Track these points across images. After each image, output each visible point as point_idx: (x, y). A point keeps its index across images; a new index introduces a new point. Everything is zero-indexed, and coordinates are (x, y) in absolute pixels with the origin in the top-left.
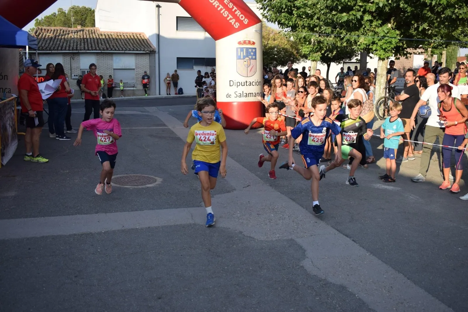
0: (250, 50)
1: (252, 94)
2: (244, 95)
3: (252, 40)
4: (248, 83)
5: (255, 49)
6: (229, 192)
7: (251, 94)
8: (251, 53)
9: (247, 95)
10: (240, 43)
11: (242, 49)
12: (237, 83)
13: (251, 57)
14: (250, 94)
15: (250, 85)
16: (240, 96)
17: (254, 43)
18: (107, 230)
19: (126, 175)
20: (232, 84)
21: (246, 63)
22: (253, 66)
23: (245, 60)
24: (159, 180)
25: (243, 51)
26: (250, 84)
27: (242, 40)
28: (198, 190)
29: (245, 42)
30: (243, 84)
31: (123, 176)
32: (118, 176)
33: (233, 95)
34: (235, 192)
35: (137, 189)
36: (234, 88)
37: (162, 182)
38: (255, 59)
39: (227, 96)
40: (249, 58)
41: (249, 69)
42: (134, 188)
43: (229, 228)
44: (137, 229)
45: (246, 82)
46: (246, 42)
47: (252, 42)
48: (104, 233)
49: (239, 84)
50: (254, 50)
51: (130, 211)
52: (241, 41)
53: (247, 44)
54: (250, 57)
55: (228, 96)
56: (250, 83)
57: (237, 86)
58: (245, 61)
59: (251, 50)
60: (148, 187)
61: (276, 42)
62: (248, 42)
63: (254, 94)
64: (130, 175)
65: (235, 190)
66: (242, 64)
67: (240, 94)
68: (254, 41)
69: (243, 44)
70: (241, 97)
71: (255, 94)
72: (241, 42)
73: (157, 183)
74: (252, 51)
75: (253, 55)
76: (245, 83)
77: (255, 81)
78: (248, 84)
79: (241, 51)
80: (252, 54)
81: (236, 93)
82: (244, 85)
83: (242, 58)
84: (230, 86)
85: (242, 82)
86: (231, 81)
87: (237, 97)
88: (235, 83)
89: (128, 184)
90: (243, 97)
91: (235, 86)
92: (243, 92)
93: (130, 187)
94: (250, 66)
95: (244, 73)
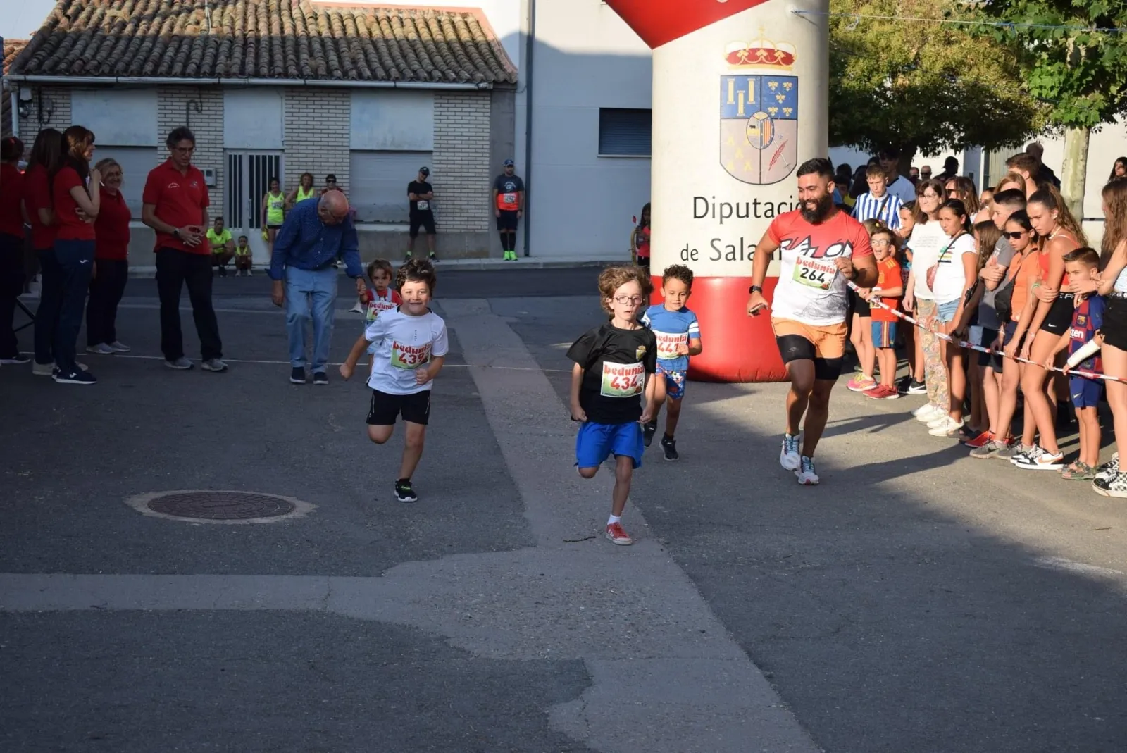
0: (773, 85)
2: (747, 251)
3: (782, 47)
4: (761, 209)
5: (794, 80)
8: (778, 97)
10: (733, 58)
11: (741, 81)
12: (722, 205)
13: (776, 110)
15: (769, 213)
16: (730, 256)
17: (788, 59)
18: (52, 609)
19: (206, 491)
20: (700, 212)
21: (756, 132)
22: (782, 146)
23: (752, 122)
24: (303, 508)
25: (746, 88)
27: (741, 46)
29: (753, 56)
30: (743, 212)
31: (195, 494)
32: (182, 491)
33: (706, 252)
35: (216, 526)
36: (710, 226)
37: (308, 514)
38: (794, 117)
39: (685, 257)
40: (769, 114)
41: (768, 154)
42: (208, 524)
43: (417, 628)
44: (142, 611)
45: (756, 203)
46: (758, 54)
47: (779, 55)
48: (40, 615)
49: (726, 211)
50: (788, 85)
51: (153, 574)
52: (737, 52)
53: (762, 62)
54: (770, 109)
55: (688, 254)
56: (769, 207)
57: (722, 216)
58: (753, 127)
59: (776, 84)
60: (252, 525)
61: (956, 48)
62: (765, 54)
64: (221, 491)
65: (534, 546)
66: (743, 134)
67: (731, 249)
68: (791, 51)
69: (745, 63)
70: (734, 258)
72: (739, 55)
73: (291, 515)
74: (781, 89)
75: (786, 104)
76: (752, 207)
77: (789, 201)
78: (760, 212)
79: (737, 88)
80: (780, 98)
81: (715, 243)
82: (747, 216)
83: (741, 112)
84: (695, 217)
85: (738, 204)
86: (697, 200)
87: (718, 259)
88: (714, 205)
89: (196, 513)
90: (742, 259)
91: (714, 217)
92: (742, 239)
93: (197, 520)
94: (771, 142)
95: (750, 169)
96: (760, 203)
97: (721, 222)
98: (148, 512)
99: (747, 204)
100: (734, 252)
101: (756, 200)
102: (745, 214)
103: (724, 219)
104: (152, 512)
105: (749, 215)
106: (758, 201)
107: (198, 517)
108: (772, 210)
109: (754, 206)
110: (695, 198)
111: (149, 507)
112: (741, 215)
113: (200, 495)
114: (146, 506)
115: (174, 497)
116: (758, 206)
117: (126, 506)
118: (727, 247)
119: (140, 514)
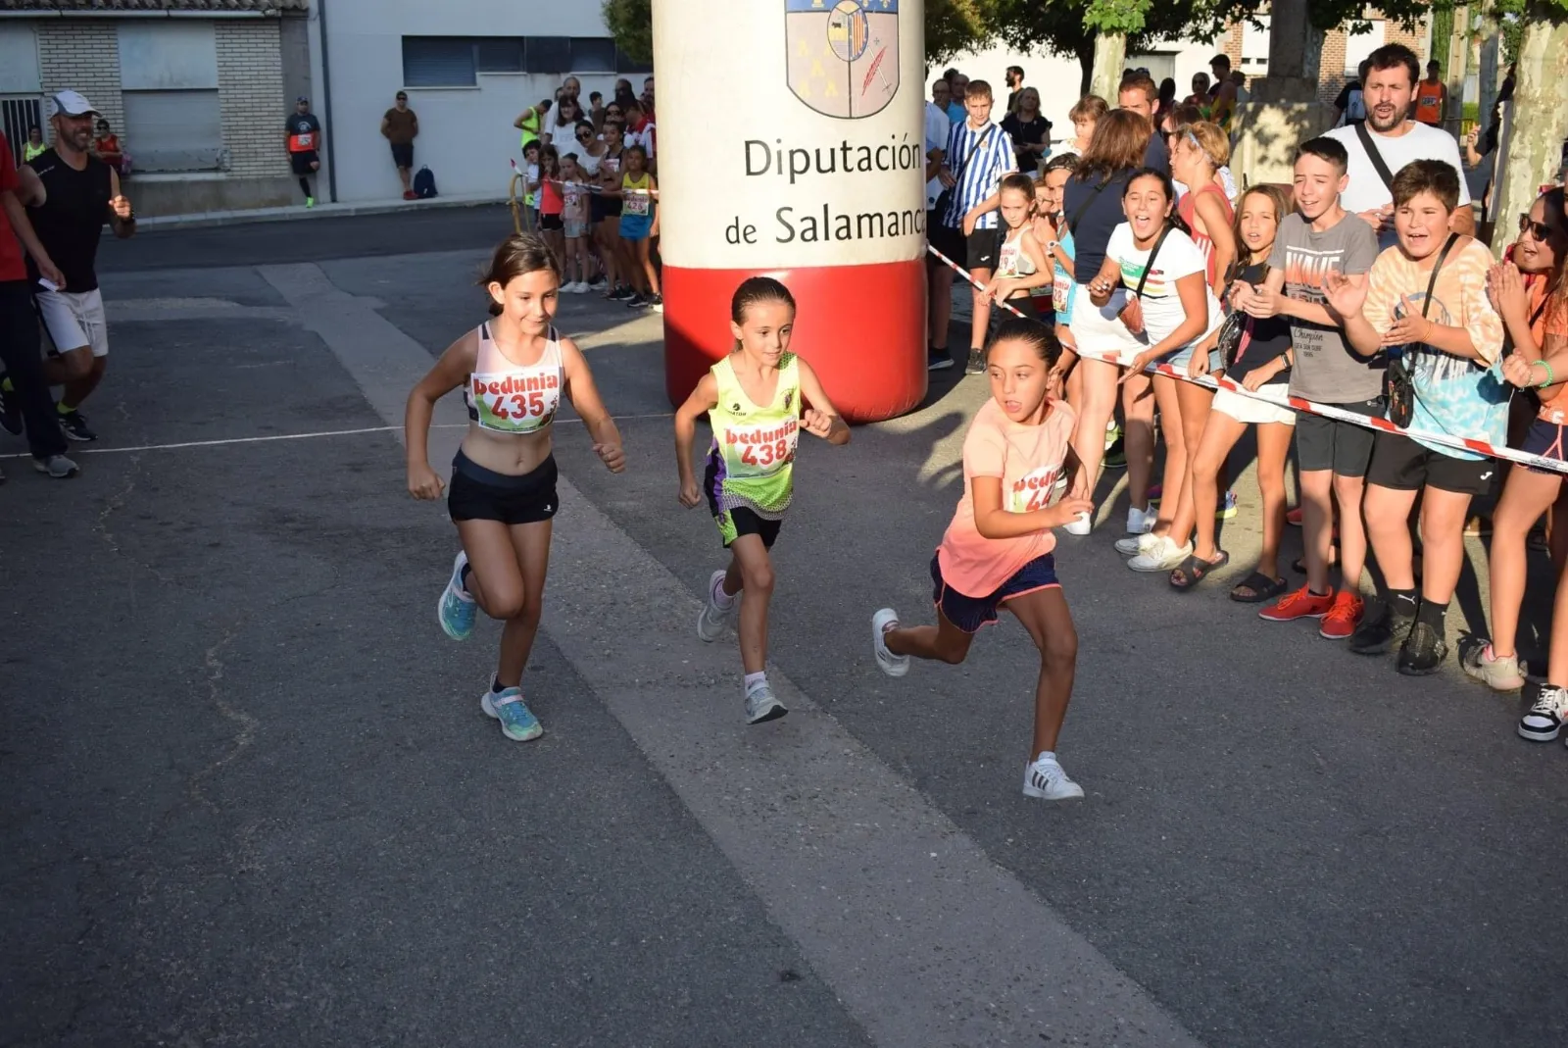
1: (876, 220)
2: (834, 225)
4: (854, 157)
7: (871, 218)
9: (848, 227)
12: (792, 153)
14: (865, 221)
15: (864, 164)
16: (809, 235)
20: (757, 166)
21: (841, 34)
22: (880, 55)
23: (836, 16)
26: (870, 160)
30: (826, 164)
33: (770, 230)
36: (774, 188)
38: (893, 9)
39: (733, 237)
40: (860, 4)
41: (860, 68)
45: (845, 149)
49: (800, 162)
55: (739, 233)
56: (864, 153)
57: (793, 171)
58: (838, 25)
63: (888, 221)
66: (821, 38)
67: (809, 224)
70: (815, 238)
71: (893, 219)
76: (839, 155)
77: (890, 143)
78: (852, 163)
81: (785, 215)
82: (833, 169)
84: (749, 173)
85: (818, 151)
86: (751, 146)
87: (790, 239)
88: (779, 154)
90: (827, 238)
91: (780, 172)
92: (826, 207)
94: (863, 50)
95: (833, 94)
96: (850, 149)
97: (792, 181)
99: (833, 151)
100: (814, 228)
101: (845, 143)
102: (829, 166)
103: (796, 175)
105: (836, 168)
106: (848, 146)
108: (869, 158)
109: (842, 152)
110: (748, 144)
112: (823, 167)
116: (848, 152)
118: (802, 220)
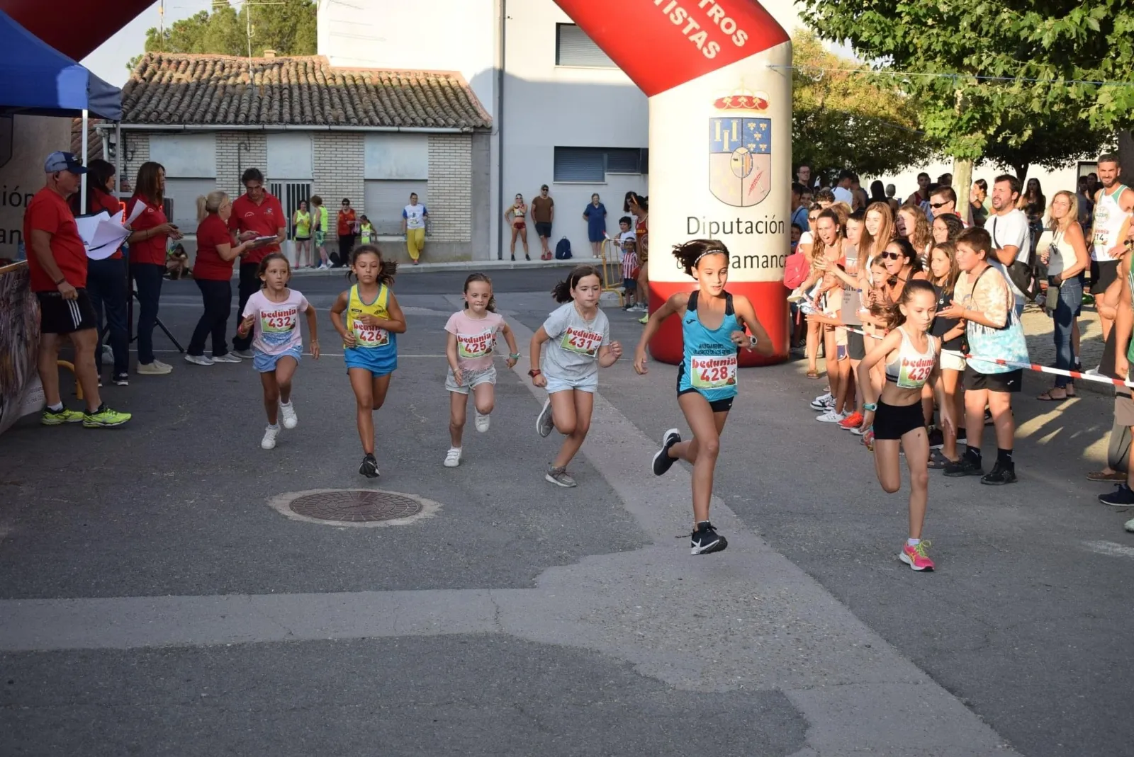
0: (752, 126)
1: (755, 259)
3: (759, 95)
4: (743, 227)
5: (768, 121)
6: (631, 548)
7: (752, 258)
8: (756, 135)
9: (739, 262)
10: (720, 104)
11: (726, 123)
12: (711, 223)
13: (754, 146)
14: (749, 260)
15: (749, 230)
17: (763, 105)
18: (240, 642)
19: (337, 490)
20: (693, 228)
21: (738, 164)
22: (760, 173)
23: (736, 155)
24: (430, 508)
25: (730, 128)
26: (752, 228)
27: (727, 94)
28: (540, 539)
29: (735, 102)
30: (728, 229)
31: (328, 494)
32: (315, 491)
34: (648, 550)
35: (359, 530)
37: (436, 513)
38: (768, 152)
40: (749, 149)
41: (748, 182)
42: (351, 528)
43: (599, 652)
44: (327, 641)
45: (738, 222)
46: (740, 100)
47: (757, 101)
48: (230, 649)
49: (714, 228)
50: (763, 126)
51: (322, 591)
52: (723, 99)
53: (743, 107)
54: (749, 145)
56: (749, 225)
58: (736, 160)
59: (754, 125)
60: (391, 527)
61: (851, 98)
62: (745, 100)
63: (762, 260)
64: (350, 490)
65: (650, 543)
66: (727, 166)
68: (765, 97)
69: (729, 107)
71: (765, 259)
72: (725, 101)
73: (421, 515)
74: (758, 129)
75: (762, 141)
76: (735, 225)
77: (764, 220)
78: (742, 229)
79: (723, 128)
80: (758, 136)
82: (731, 232)
83: (726, 147)
84: (689, 233)
85: (724, 223)
86: (690, 220)
88: (704, 224)
89: (335, 514)
93: (340, 524)
94: (750, 172)
96: (741, 222)
98: (292, 515)
99: (732, 223)
101: (738, 219)
104: (296, 515)
106: (740, 220)
107: (339, 520)
108: (751, 227)
109: (737, 224)
110: (689, 218)
111: (292, 509)
112: (726, 231)
113: (333, 495)
114: (289, 508)
115: (311, 497)
116: (740, 224)
117: (271, 509)
119: (286, 517)
